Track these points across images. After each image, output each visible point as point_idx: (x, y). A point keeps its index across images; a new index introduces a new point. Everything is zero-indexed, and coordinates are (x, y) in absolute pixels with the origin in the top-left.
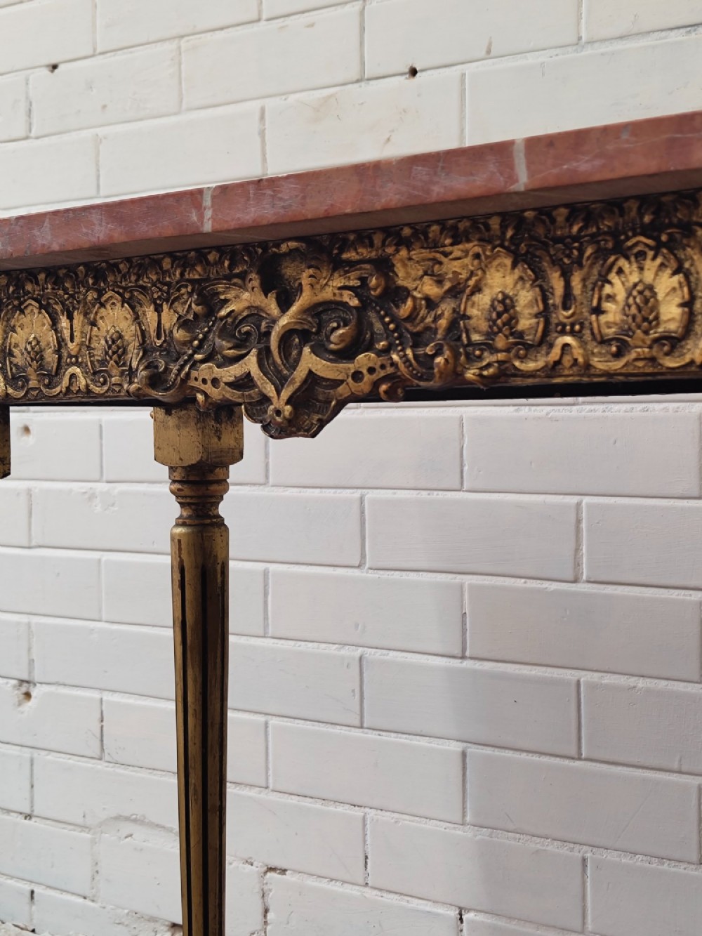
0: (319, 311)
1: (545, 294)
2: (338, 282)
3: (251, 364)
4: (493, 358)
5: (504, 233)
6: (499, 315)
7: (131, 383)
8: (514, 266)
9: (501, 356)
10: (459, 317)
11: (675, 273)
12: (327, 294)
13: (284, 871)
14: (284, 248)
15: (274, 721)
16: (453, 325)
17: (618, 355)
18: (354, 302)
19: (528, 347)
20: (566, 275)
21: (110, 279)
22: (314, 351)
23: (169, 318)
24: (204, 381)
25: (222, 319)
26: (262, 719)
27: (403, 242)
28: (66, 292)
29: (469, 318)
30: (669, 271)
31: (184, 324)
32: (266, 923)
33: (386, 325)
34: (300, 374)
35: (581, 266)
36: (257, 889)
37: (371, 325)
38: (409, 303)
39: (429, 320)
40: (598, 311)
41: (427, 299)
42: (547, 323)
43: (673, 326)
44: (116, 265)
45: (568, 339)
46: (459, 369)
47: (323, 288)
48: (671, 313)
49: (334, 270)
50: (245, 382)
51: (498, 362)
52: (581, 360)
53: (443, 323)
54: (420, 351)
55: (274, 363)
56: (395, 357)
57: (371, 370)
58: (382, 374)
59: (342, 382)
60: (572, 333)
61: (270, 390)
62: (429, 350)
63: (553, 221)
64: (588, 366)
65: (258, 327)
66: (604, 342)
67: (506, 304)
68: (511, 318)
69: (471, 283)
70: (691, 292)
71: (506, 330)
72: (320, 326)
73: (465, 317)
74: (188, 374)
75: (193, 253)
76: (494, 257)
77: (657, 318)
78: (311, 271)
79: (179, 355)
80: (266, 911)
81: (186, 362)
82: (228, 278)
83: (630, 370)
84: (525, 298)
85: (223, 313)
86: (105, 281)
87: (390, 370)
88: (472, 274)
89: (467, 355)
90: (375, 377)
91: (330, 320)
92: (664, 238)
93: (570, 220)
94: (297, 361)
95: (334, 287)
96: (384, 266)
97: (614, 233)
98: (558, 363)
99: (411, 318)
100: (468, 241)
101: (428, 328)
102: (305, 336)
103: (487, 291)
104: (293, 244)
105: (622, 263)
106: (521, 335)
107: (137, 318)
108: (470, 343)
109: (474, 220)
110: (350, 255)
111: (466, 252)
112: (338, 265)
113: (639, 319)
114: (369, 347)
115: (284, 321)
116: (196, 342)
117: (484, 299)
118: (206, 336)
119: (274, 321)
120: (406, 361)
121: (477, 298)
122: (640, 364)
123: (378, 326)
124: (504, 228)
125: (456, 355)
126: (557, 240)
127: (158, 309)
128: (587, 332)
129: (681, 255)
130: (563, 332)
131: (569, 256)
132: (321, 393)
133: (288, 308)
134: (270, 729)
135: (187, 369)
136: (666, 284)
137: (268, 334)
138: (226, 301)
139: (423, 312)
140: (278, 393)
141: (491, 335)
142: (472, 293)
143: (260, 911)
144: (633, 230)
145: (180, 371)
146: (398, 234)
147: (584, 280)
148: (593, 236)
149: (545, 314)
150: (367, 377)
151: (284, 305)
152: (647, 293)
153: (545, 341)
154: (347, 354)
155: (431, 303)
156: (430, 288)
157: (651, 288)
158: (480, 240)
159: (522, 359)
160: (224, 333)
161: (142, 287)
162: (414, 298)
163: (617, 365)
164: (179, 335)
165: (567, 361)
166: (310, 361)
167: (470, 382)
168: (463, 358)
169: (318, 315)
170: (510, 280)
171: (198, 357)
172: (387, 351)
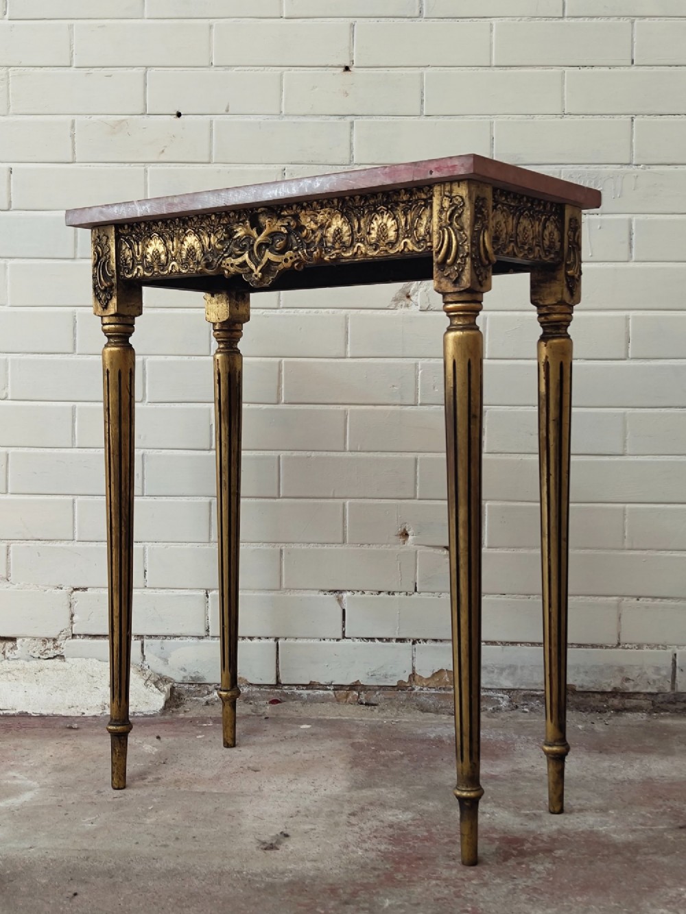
0: (273, 235)
1: (352, 228)
2: (279, 223)
3: (246, 256)
4: (334, 252)
5: (338, 205)
6: (337, 236)
7: (198, 267)
8: (342, 217)
9: (337, 251)
10: (324, 236)
11: (393, 219)
12: (275, 229)
13: (85, 589)
14: (259, 210)
15: (78, 499)
16: (321, 240)
17: (375, 250)
18: (286, 232)
19: (346, 247)
20: (359, 220)
21: (190, 223)
22: (270, 251)
23: (213, 240)
24: (228, 265)
25: (235, 239)
26: (70, 498)
27: (303, 208)
28: (170, 229)
29: (327, 237)
30: (391, 219)
31: (220, 242)
32: (72, 623)
33: (297, 240)
34: (264, 260)
35: (364, 217)
36: (66, 603)
37: (292, 240)
38: (305, 231)
39: (313, 238)
40: (369, 233)
41: (312, 230)
42: (353, 238)
43: (392, 238)
44: (192, 218)
45: (359, 244)
46: (322, 256)
47: (274, 226)
48: (392, 234)
49: (278, 219)
50: (244, 264)
51: (336, 253)
52: (363, 252)
53: (317, 239)
54: (309, 250)
55: (255, 257)
56: (300, 253)
57: (291, 258)
58: (295, 259)
59: (280, 263)
60: (361, 242)
61: (253, 267)
62: (312, 250)
63: (355, 200)
64: (366, 254)
65: (249, 242)
66: (371, 245)
67: (338, 232)
68: (341, 237)
69: (327, 223)
70: (398, 226)
71: (339, 241)
72: (273, 242)
73: (325, 237)
74: (221, 263)
75: (224, 213)
76: (335, 214)
77: (387, 235)
78: (269, 219)
79: (218, 255)
80: (72, 615)
81: (221, 257)
82: (238, 223)
83: (379, 255)
84: (346, 228)
85: (235, 237)
86: (187, 224)
87: (298, 258)
88: (327, 220)
89: (325, 251)
90: (293, 260)
91: (276, 239)
92: (389, 206)
93: (360, 200)
94: (264, 255)
95: (279, 226)
96: (296, 217)
97: (374, 205)
98: (356, 253)
99: (306, 237)
100: (326, 207)
101: (312, 242)
102: (267, 245)
103: (333, 227)
104: (263, 209)
105: (377, 216)
106: (344, 243)
107: (200, 240)
108: (327, 247)
109: (328, 200)
110: (285, 213)
111: (325, 212)
112: (280, 217)
113: (382, 236)
114: (291, 249)
115: (258, 240)
116: (224, 250)
117: (332, 230)
118: (228, 247)
119: (255, 240)
120: (304, 254)
121: (329, 229)
122: (382, 253)
123: (294, 241)
124: (338, 203)
125: (321, 251)
126: (356, 207)
127: (209, 236)
128: (366, 242)
129: (395, 212)
130: (358, 242)
131: (360, 213)
132: (273, 267)
133: (261, 233)
134: (76, 505)
135: (221, 260)
136: (390, 223)
137: (253, 245)
138: (237, 232)
139: (311, 235)
140: (256, 268)
141: (334, 243)
142: (327, 228)
143: (69, 615)
144: (380, 204)
145: (218, 261)
146: (302, 205)
147: (364, 222)
148: (368, 206)
149: (352, 235)
150: (290, 261)
151: (259, 233)
152: (384, 227)
153: (352, 245)
154: (282, 252)
155: (313, 232)
156: (313, 226)
157: (385, 225)
158: (330, 207)
159: (344, 252)
160: (236, 245)
161: (203, 227)
162: (307, 230)
163: (375, 253)
164: (218, 246)
165: (359, 252)
166: (269, 255)
167: (326, 261)
168: (323, 253)
169: (272, 237)
170: (340, 223)
171: (225, 255)
172: (297, 250)
